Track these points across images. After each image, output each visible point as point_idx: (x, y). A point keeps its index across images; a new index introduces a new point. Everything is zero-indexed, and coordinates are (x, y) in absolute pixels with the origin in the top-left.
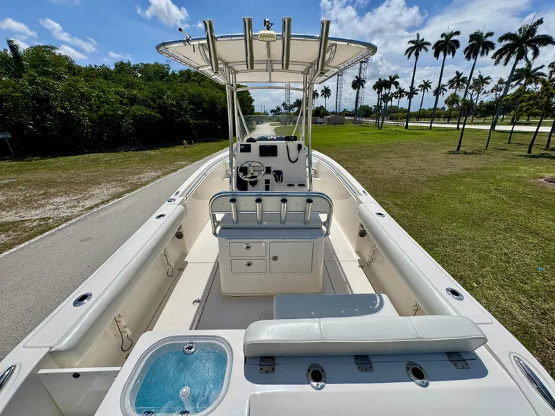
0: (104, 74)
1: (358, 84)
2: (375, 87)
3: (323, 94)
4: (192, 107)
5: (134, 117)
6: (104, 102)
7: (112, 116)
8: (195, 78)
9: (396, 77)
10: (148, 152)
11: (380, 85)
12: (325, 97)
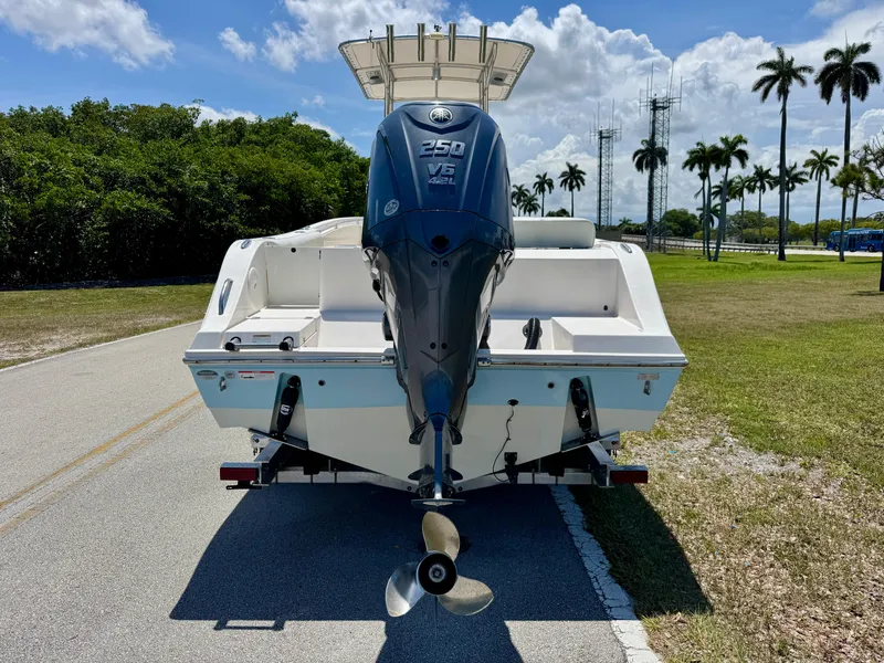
0: (52, 124)
1: (651, 157)
2: (690, 164)
3: (565, 182)
4: (244, 197)
5: (112, 214)
6: (50, 179)
7: (61, 210)
8: (254, 137)
9: (740, 140)
10: (138, 290)
11: (704, 159)
12: (571, 188)
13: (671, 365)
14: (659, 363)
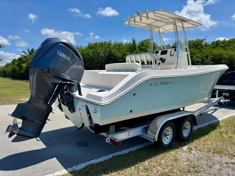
13: (98, 105)
14: (95, 103)
